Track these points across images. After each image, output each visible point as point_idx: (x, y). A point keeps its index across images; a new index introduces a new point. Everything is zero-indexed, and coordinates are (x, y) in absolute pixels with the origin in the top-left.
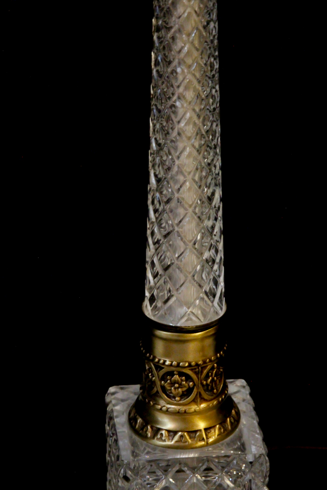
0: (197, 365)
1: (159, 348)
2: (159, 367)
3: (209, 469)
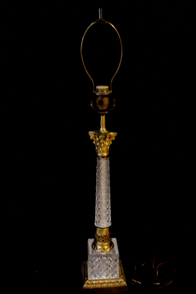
0: (105, 235)
1: (98, 232)
2: (97, 236)
3: (107, 256)
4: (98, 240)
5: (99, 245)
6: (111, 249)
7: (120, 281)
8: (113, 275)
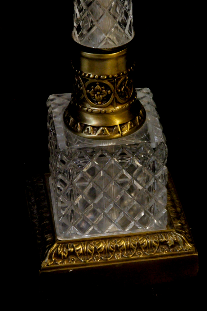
0: (113, 77)
1: (85, 65)
2: (85, 79)
3: (123, 154)
4: (89, 95)
5: (92, 113)
6: (135, 128)
7: (170, 239)
8: (144, 222)
